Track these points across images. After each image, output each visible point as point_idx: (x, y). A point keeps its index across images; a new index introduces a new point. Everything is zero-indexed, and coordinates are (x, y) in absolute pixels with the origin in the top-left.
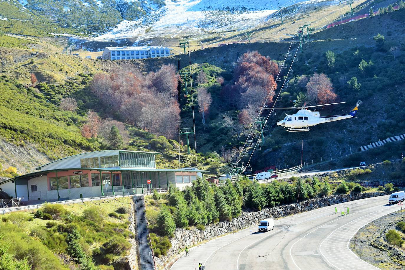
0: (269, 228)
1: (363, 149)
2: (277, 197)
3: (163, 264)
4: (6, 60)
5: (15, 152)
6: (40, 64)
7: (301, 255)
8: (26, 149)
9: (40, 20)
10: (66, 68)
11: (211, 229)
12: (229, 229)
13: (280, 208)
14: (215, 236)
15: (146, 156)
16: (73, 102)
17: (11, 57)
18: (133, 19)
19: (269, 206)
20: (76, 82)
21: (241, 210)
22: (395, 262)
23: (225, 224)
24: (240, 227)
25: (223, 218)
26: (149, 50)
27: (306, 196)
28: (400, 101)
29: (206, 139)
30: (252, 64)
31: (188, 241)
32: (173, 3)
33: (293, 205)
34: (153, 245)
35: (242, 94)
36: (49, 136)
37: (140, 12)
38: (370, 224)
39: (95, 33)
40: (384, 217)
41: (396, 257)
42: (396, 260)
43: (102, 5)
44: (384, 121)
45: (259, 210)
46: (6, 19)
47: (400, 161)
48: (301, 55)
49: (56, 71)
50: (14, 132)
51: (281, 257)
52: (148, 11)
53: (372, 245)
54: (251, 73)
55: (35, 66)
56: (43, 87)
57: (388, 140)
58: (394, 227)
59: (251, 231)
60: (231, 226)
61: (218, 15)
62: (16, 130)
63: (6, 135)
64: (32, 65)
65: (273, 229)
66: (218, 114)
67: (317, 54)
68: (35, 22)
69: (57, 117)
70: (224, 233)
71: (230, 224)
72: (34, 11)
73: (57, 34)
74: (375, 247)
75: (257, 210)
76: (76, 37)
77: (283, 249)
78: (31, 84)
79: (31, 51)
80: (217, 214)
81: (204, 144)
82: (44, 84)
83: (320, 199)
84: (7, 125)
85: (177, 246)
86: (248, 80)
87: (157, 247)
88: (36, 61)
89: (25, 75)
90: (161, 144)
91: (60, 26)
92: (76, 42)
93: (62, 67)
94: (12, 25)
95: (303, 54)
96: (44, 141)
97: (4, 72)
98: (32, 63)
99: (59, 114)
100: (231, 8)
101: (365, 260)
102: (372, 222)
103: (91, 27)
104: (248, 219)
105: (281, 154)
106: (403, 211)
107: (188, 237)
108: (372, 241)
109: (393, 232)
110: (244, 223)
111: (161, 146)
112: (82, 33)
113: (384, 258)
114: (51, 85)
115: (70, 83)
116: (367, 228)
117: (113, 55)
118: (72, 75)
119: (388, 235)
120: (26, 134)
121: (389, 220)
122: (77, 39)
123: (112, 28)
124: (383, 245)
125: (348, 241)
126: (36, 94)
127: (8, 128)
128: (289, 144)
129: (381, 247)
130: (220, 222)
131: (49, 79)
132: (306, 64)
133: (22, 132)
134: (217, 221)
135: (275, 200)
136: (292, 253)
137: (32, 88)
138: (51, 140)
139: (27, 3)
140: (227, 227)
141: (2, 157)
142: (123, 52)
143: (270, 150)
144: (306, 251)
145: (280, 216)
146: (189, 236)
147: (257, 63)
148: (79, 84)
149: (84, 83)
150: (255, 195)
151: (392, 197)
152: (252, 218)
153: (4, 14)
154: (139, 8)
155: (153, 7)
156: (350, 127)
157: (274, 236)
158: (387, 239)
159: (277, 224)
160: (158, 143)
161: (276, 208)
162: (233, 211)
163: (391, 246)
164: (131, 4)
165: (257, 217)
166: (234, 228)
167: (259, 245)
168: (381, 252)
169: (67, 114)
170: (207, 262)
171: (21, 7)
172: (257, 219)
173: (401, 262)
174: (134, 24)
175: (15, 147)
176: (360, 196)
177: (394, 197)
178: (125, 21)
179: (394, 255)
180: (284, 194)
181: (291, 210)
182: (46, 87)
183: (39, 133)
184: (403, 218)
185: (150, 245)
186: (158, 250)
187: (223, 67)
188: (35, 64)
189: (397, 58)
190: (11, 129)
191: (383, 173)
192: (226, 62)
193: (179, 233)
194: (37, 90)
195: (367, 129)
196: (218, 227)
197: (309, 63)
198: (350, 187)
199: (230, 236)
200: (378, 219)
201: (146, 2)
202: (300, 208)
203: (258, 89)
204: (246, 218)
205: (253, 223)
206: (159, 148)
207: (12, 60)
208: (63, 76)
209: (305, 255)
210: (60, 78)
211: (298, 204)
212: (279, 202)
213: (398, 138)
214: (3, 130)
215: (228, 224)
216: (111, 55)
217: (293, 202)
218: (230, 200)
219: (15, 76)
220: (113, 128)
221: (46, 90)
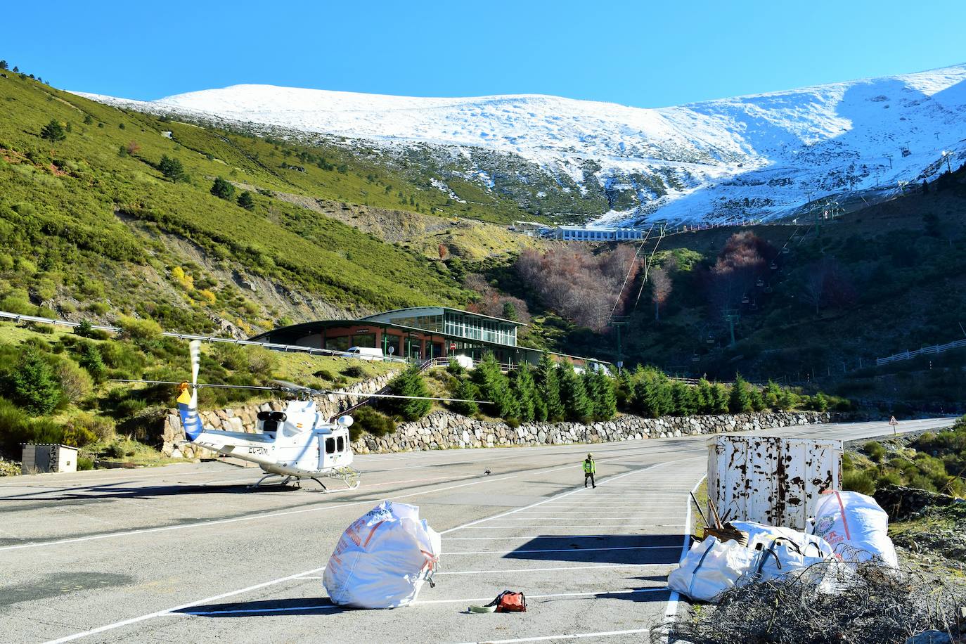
1: (881, 362)
2: (694, 401)
4: (415, 228)
5: (334, 316)
6: (458, 235)
9: (507, 205)
10: (492, 243)
11: (539, 429)
12: (583, 436)
13: (695, 418)
14: (547, 442)
16: (480, 280)
17: (423, 226)
18: (624, 209)
19: (675, 414)
20: (499, 260)
21: (615, 410)
23: (578, 428)
24: (608, 437)
25: (574, 416)
26: (615, 232)
27: (748, 405)
28: (950, 300)
30: (740, 246)
31: (467, 437)
32: (678, 192)
33: (721, 417)
37: (632, 202)
39: (572, 224)
43: (587, 191)
44: (920, 326)
45: (654, 417)
46: (464, 202)
47: (925, 373)
48: (815, 240)
49: (477, 245)
50: (343, 291)
52: (644, 200)
54: (735, 256)
55: (451, 237)
56: (454, 262)
57: (922, 350)
58: (857, 449)
60: (588, 432)
61: (731, 208)
62: (346, 289)
63: (328, 293)
64: (448, 235)
67: (838, 239)
68: (499, 208)
69: (452, 295)
70: (570, 442)
71: (586, 429)
72: (502, 194)
73: (524, 223)
75: (652, 416)
76: (547, 227)
78: (439, 258)
79: (451, 220)
80: (561, 408)
82: (457, 259)
83: (773, 415)
85: (426, 437)
88: (454, 231)
89: (434, 246)
91: (530, 213)
92: (546, 233)
93: (487, 242)
94: (469, 209)
95: (819, 239)
97: (409, 242)
98: (448, 233)
100: (750, 200)
103: (568, 216)
104: (628, 427)
105: (756, 364)
107: (469, 431)
110: (619, 432)
112: (555, 223)
114: (465, 260)
115: (491, 260)
118: (499, 252)
120: (363, 296)
123: (594, 219)
126: (440, 270)
127: (335, 285)
128: (771, 351)
130: (565, 421)
131: (465, 254)
133: (355, 293)
134: (559, 420)
135: (689, 407)
137: (439, 263)
139: (494, 185)
140: (579, 433)
142: (580, 232)
145: (694, 432)
146: (473, 430)
148: (503, 263)
149: (510, 261)
150: (649, 392)
152: (637, 426)
153: (463, 195)
154: (633, 197)
155: (650, 196)
156: (868, 333)
161: (688, 419)
162: (598, 410)
164: (623, 191)
165: (648, 427)
166: (595, 437)
169: (468, 294)
171: (487, 189)
172: (647, 430)
174: (623, 214)
176: (845, 417)
178: (612, 211)
180: (706, 397)
181: (715, 424)
182: (458, 262)
183: (384, 298)
187: (705, 255)
188: (452, 233)
189: (952, 242)
190: (339, 287)
191: (895, 389)
192: (713, 248)
193: (443, 420)
194: (444, 265)
195: (893, 336)
196: (558, 430)
197: (824, 251)
198: (830, 403)
201: (642, 190)
202: (733, 423)
204: (625, 426)
205: (638, 436)
207: (423, 228)
208: (485, 253)
210: (480, 254)
211: (730, 418)
212: (696, 411)
213: (938, 349)
214: (324, 286)
215: (583, 428)
216: (564, 235)
217: (722, 412)
218: (595, 391)
219: (421, 247)
220: (506, 305)
221: (456, 267)
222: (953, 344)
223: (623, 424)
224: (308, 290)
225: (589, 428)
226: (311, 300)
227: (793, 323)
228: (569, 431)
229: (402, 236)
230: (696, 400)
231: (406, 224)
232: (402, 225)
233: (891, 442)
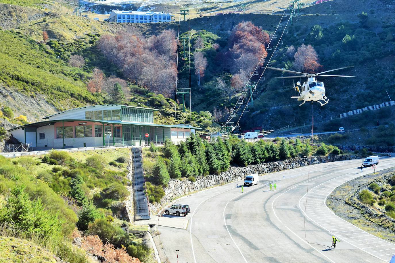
0: (253, 182)
1: (343, 115)
2: (263, 155)
3: (156, 210)
4: (21, 17)
5: (26, 102)
6: (52, 23)
7: (282, 209)
8: (36, 100)
10: (75, 28)
11: (201, 181)
12: (217, 181)
13: (265, 165)
14: (204, 187)
15: (146, 112)
16: (80, 60)
17: (26, 15)
19: (255, 163)
20: (84, 41)
21: (229, 165)
22: (367, 219)
23: (215, 177)
24: (227, 180)
25: (213, 171)
26: (152, 16)
27: (289, 155)
28: (379, 74)
29: (200, 99)
30: (246, 33)
31: (180, 191)
33: (276, 163)
34: (148, 193)
35: (235, 60)
36: (58, 90)
38: (345, 184)
40: (358, 178)
41: (368, 215)
42: (367, 218)
44: (363, 91)
45: (245, 166)
47: (375, 128)
49: (66, 30)
50: (26, 84)
51: (263, 209)
53: (346, 203)
54: (244, 41)
55: (47, 25)
56: (54, 44)
57: (366, 108)
58: (367, 187)
59: (237, 185)
60: (219, 179)
62: (27, 82)
63: (19, 86)
64: (45, 23)
65: (257, 184)
66: (212, 77)
67: (305, 27)
69: (65, 72)
70: (213, 185)
71: (218, 177)
74: (349, 204)
75: (243, 165)
77: (266, 202)
78: (43, 41)
79: (44, 10)
80: (208, 167)
81: (199, 104)
82: (55, 41)
83: (301, 159)
84: (20, 77)
85: (170, 194)
86: (241, 47)
87: (151, 195)
88: (49, 20)
89: (37, 32)
90: (159, 102)
93: (72, 27)
95: (292, 26)
96: (53, 93)
97: (19, 28)
98: (44, 21)
99: (67, 69)
101: (340, 216)
102: (347, 182)
104: (235, 174)
105: (268, 116)
106: (376, 174)
107: (180, 187)
108: (347, 199)
109: (366, 192)
110: (231, 177)
111: (159, 104)
113: (357, 215)
114: (61, 42)
115: (78, 42)
116: (343, 188)
117: (119, 18)
118: (81, 34)
119: (362, 195)
120: (37, 86)
121: (363, 181)
122: (87, 2)
124: (357, 203)
125: (325, 198)
126: (47, 50)
127: (21, 80)
128: (276, 108)
129: (355, 205)
130: (209, 175)
131: (59, 38)
132: (295, 35)
133: (33, 84)
134: (207, 174)
135: (260, 158)
136: (274, 206)
137: (44, 45)
138: (59, 93)
140: (216, 180)
141: (14, 106)
142: (128, 16)
143: (258, 112)
144: (287, 205)
145: (264, 172)
147: (251, 32)
148: (87, 43)
149: (91, 42)
150: (242, 153)
151: (366, 161)
152: (238, 173)
157: (257, 191)
158: (360, 198)
159: (261, 180)
160: (156, 100)
161: (261, 165)
162: (222, 166)
163: (363, 205)
165: (243, 172)
166: (221, 181)
167: (244, 198)
168: (355, 210)
169: (75, 70)
170: (197, 210)
172: (243, 174)
173: (372, 220)
175: (26, 97)
176: (337, 158)
177: (369, 160)
179: (366, 213)
180: (268, 152)
181: (274, 167)
182: (57, 44)
183: (48, 86)
184: (375, 180)
185: (145, 193)
186: (153, 198)
187: (219, 35)
188: (47, 22)
189: (378, 34)
190: (23, 81)
191: (360, 138)
192: (222, 30)
193: (172, 183)
194: (48, 46)
195: (347, 98)
196: (207, 180)
197: (297, 35)
198: (329, 150)
199: (218, 188)
200: (353, 180)
202: (282, 166)
203: (250, 56)
205: (239, 177)
206: (157, 105)
207: (27, 18)
208: (73, 35)
209: (285, 209)
210: (70, 37)
211: (281, 163)
212: (264, 160)
213: (375, 107)
214: (15, 82)
215: (217, 177)
216: (118, 18)
217: (277, 160)
218: (220, 155)
219: (28, 32)
220: (116, 84)
221: (57, 47)
222: (383, 105)
223: (233, 172)
224: (8, 86)
225: (219, 176)
226: (11, 93)
227: (286, 88)
228: (212, 180)
229: (13, 24)
230: (263, 154)
231: (14, 14)
232: (11, 15)
233: (379, 181)
